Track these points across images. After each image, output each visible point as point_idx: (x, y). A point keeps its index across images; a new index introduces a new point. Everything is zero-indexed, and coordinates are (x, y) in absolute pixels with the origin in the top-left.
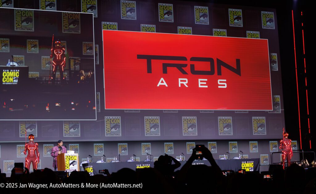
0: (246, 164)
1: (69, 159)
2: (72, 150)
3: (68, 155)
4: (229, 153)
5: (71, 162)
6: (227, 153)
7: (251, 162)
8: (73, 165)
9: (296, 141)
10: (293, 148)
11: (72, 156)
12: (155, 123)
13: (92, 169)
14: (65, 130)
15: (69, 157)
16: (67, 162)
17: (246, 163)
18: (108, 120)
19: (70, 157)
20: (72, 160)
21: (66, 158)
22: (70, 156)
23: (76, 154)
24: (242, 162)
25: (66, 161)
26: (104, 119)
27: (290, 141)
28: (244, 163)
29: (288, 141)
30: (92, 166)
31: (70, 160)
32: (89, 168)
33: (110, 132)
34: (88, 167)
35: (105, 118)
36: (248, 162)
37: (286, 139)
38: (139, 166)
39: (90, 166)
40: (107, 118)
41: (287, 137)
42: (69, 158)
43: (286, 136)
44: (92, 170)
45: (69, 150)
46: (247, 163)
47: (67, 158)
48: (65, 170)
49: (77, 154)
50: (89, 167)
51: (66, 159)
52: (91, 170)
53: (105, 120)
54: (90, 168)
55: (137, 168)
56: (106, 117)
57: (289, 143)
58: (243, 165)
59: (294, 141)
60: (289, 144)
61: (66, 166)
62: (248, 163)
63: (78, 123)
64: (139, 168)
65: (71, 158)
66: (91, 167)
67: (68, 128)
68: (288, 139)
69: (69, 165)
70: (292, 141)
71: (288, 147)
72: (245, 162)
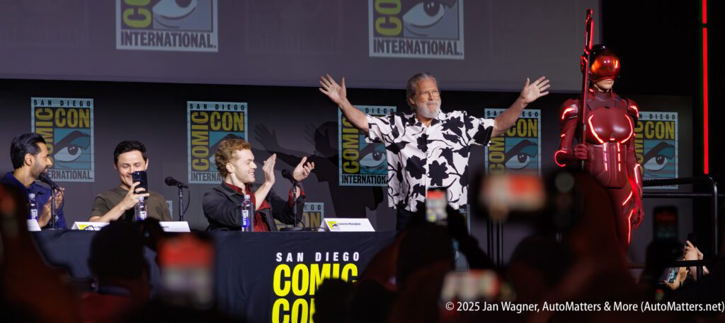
0: (304, 267)
4: (182, 186)
6: (171, 182)
7: (346, 257)
9: (673, 116)
10: (652, 165)
17: (309, 261)
24: (279, 256)
27: (632, 114)
28: (292, 265)
29: (613, 113)
36: (318, 256)
37: (599, 99)
41: (608, 84)
43: (604, 73)
46: (315, 267)
57: (619, 129)
58: (283, 279)
59: (657, 115)
60: (619, 138)
62: (321, 264)
68: (615, 97)
70: (646, 115)
71: (611, 152)
72: (300, 257)
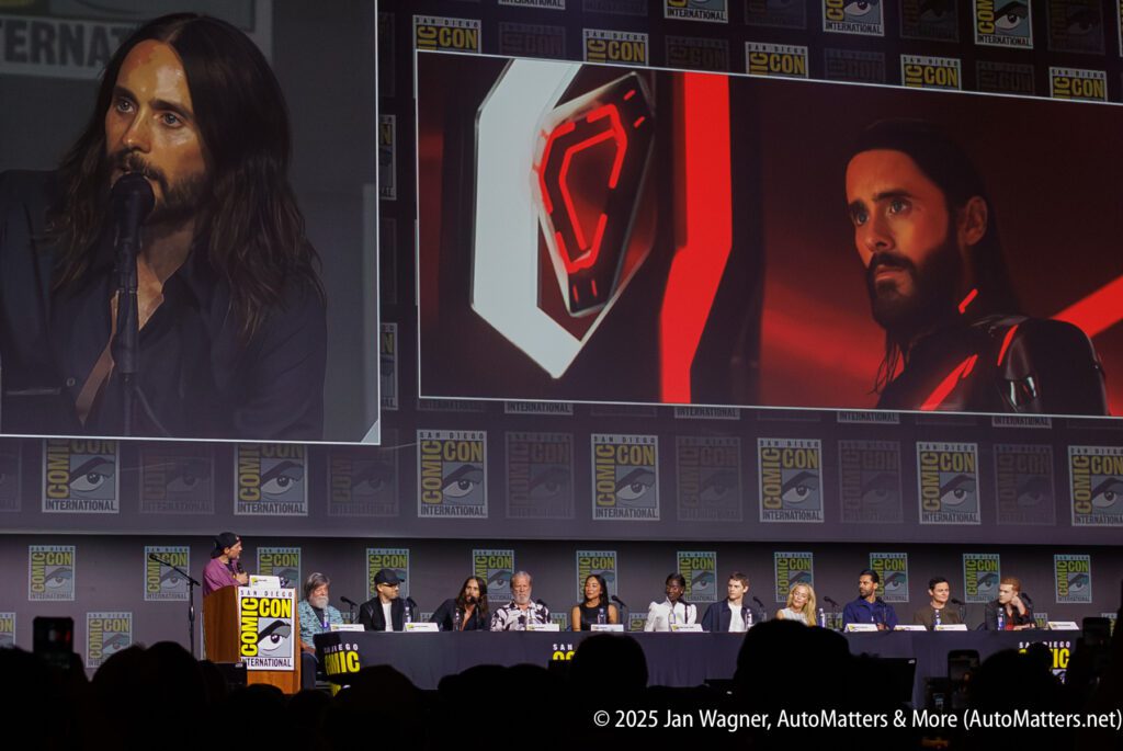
1: (255, 613)
2: (272, 574)
3: (252, 595)
5: (265, 623)
8: (275, 641)
11: (270, 600)
12: (638, 462)
13: (356, 658)
14: (240, 487)
15: (256, 601)
16: (248, 626)
18: (431, 446)
19: (262, 605)
20: (270, 616)
21: (243, 609)
22: (259, 599)
23: (287, 591)
25: (245, 620)
26: (415, 441)
30: (355, 647)
31: (259, 616)
32: (342, 654)
33: (438, 500)
34: (338, 651)
35: (419, 438)
38: (565, 652)
39: (348, 647)
40: (426, 437)
42: (255, 607)
44: (357, 665)
45: (255, 574)
47: (246, 607)
48: (237, 659)
49: (293, 591)
50: (344, 647)
51: (244, 613)
52: (354, 662)
53: (419, 443)
54: (346, 652)
55: (555, 658)
56: (422, 434)
61: (243, 643)
63: (300, 455)
64: (562, 658)
65: (265, 607)
66: (352, 650)
67: (256, 477)
69: (255, 640)
